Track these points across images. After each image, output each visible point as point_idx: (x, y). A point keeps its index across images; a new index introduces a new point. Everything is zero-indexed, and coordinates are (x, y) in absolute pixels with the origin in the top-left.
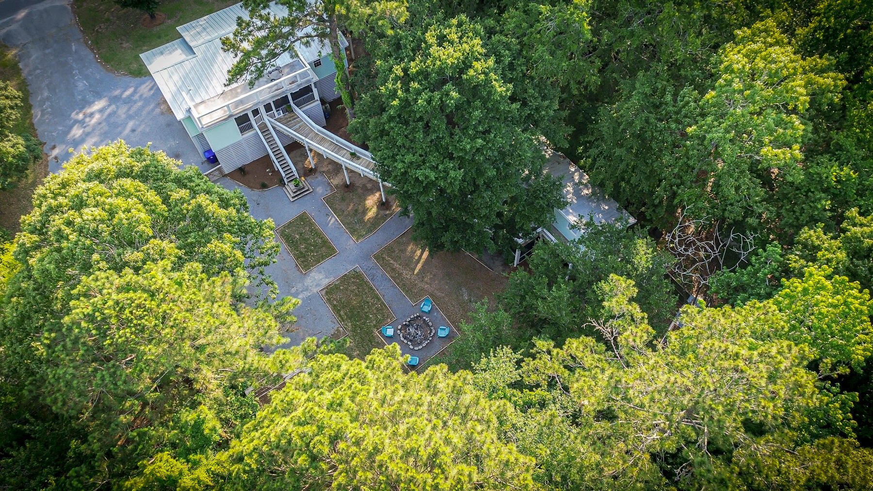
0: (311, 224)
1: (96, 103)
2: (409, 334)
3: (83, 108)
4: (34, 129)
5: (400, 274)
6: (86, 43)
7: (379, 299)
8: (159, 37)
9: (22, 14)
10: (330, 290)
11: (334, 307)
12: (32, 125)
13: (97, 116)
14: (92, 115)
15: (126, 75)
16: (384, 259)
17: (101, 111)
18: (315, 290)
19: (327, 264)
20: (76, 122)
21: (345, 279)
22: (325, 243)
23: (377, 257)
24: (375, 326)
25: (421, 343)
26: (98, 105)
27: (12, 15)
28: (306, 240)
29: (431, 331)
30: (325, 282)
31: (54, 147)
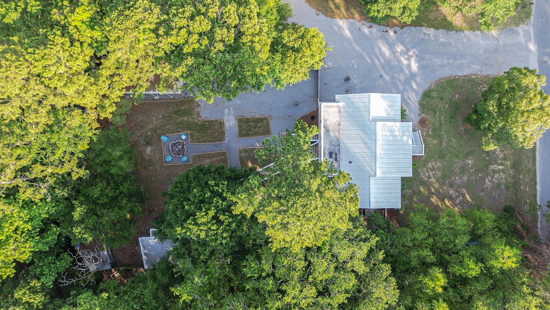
0: (261, 134)
1: (416, 64)
2: (179, 145)
3: (417, 56)
4: (417, 26)
5: (210, 158)
6: (474, 75)
7: (203, 142)
8: (451, 117)
9: (532, 47)
10: (221, 124)
11: (212, 122)
12: (421, 26)
13: (405, 62)
14: (408, 59)
15: (429, 88)
16: (222, 156)
17: (409, 66)
18: (225, 118)
19: (237, 131)
20: (408, 50)
21: (223, 133)
22: (247, 135)
23: (224, 153)
24: (192, 133)
25: (172, 147)
26: (414, 66)
27: (535, 41)
28: (255, 128)
29: (174, 154)
30: (227, 124)
31: (395, 32)
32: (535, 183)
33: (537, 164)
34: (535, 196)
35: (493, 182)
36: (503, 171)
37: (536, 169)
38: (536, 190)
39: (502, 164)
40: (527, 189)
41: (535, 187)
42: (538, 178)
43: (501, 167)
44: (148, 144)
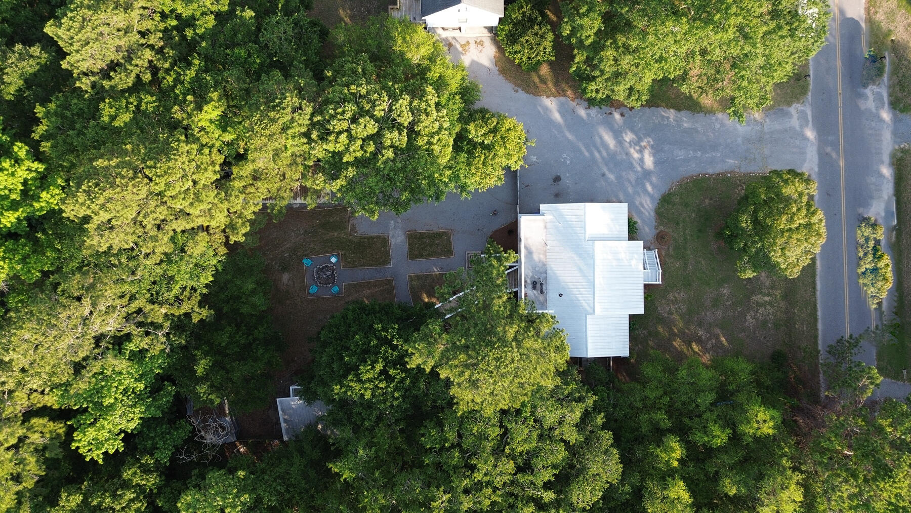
0: (440, 255)
1: (652, 158)
2: (327, 271)
3: (652, 147)
4: (652, 106)
5: (369, 288)
6: (730, 173)
7: (361, 266)
8: (700, 231)
9: (810, 134)
10: (385, 241)
11: (373, 238)
12: (658, 106)
13: (636, 156)
14: (641, 151)
15: (669, 190)
16: (387, 284)
17: (642, 160)
18: (391, 233)
19: (406, 249)
20: (640, 139)
21: (388, 254)
22: (421, 256)
23: (390, 281)
24: (345, 254)
25: (317, 272)
26: (649, 161)
27: (813, 125)
28: (431, 246)
29: (320, 283)
30: (393, 242)
31: (622, 115)
32: (816, 320)
33: (818, 293)
34: (816, 337)
35: (757, 319)
36: (770, 303)
37: (816, 300)
38: (817, 329)
39: (769, 295)
40: (805, 328)
41: (816, 325)
42: (819, 313)
43: (767, 299)
44: (285, 269)
